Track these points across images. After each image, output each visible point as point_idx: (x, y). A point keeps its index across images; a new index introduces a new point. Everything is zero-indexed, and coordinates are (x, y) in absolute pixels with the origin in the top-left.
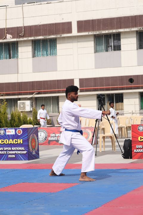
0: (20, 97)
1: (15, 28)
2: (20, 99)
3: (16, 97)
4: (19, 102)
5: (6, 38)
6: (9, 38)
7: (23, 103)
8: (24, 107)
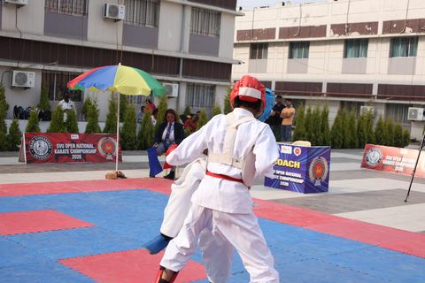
0: (412, 102)
1: (416, 20)
2: (412, 105)
3: (408, 102)
4: (410, 108)
5: (404, 32)
6: (409, 32)
7: (416, 111)
8: (416, 116)
